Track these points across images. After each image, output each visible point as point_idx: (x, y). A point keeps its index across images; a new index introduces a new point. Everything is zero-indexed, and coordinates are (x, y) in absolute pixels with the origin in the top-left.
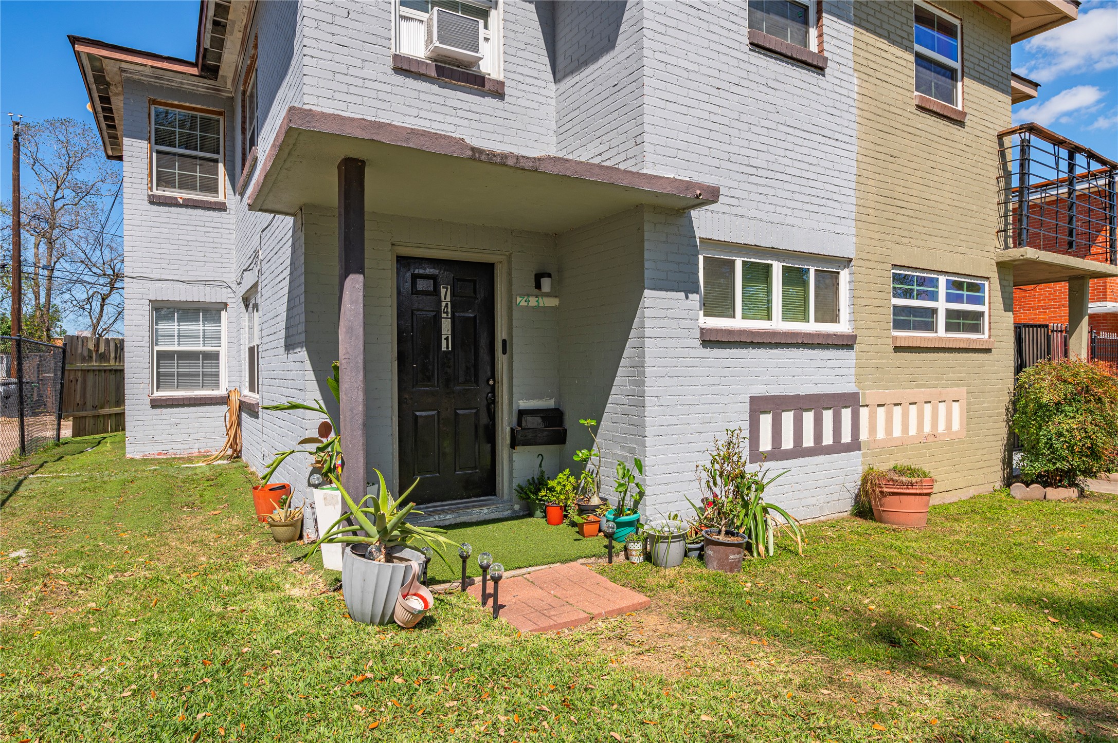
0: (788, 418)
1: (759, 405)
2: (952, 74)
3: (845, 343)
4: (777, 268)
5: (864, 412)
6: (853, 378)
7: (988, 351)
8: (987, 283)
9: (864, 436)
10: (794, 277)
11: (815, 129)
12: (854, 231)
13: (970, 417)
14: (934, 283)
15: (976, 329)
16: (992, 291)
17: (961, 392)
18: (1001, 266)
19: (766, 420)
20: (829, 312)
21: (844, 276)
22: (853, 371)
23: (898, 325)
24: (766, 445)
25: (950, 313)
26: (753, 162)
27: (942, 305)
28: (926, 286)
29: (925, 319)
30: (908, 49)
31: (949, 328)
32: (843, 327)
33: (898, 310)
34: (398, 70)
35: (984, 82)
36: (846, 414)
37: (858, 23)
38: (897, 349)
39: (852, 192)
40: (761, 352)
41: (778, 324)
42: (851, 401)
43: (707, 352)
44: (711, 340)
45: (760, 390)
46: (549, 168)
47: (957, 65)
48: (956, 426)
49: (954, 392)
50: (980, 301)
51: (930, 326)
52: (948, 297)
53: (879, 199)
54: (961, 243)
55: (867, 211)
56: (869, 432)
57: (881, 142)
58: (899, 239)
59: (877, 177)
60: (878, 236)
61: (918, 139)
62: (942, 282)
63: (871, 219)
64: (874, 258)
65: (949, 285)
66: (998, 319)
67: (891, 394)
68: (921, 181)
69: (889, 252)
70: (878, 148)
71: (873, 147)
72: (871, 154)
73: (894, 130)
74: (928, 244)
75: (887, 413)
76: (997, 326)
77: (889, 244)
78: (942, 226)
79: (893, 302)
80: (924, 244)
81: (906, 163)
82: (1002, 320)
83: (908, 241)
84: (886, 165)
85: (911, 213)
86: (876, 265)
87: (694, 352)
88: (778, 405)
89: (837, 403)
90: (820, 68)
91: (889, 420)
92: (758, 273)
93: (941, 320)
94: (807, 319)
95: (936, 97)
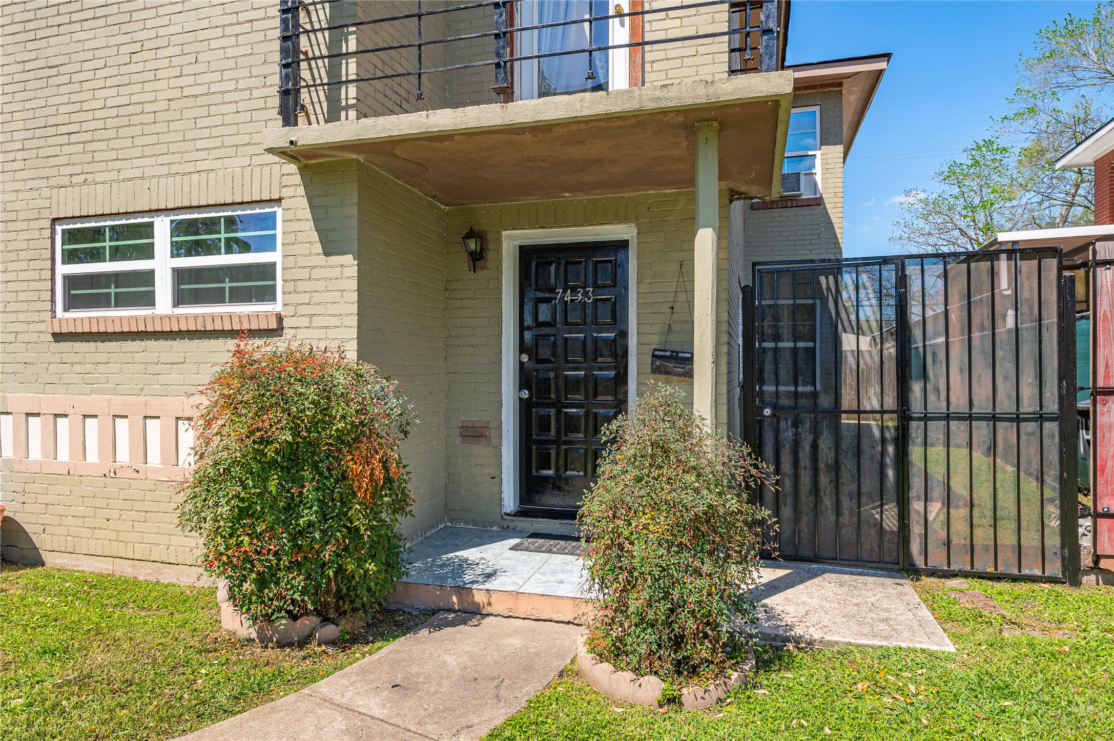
5: (5, 424)
7: (277, 333)
8: (279, 211)
9: (7, 450)
14: (147, 230)
15: (268, 294)
23: (72, 303)
25: (180, 275)
27: (163, 264)
31: (180, 299)
33: (72, 281)
38: (58, 337)
48: (187, 458)
49: (182, 403)
50: (268, 244)
51: (148, 300)
52: (177, 250)
53: (30, 134)
54: (203, 155)
55: (11, 156)
56: (15, 449)
57: (33, 55)
58: (65, 181)
59: (28, 105)
60: (30, 184)
61: (101, 22)
62: (162, 227)
63: (19, 165)
64: (22, 216)
65: (178, 228)
66: (305, 274)
67: (50, 401)
68: (109, 82)
69: (47, 203)
70: (28, 66)
71: (20, 67)
72: (17, 78)
73: (54, 31)
74: (123, 175)
75: (44, 426)
76: (301, 286)
77: (46, 193)
78: (154, 138)
79: (63, 270)
80: (113, 175)
81: (77, 67)
82: (316, 273)
83: (80, 179)
84: (43, 83)
85: (88, 136)
86: (24, 225)
91: (50, 439)
93: (164, 288)
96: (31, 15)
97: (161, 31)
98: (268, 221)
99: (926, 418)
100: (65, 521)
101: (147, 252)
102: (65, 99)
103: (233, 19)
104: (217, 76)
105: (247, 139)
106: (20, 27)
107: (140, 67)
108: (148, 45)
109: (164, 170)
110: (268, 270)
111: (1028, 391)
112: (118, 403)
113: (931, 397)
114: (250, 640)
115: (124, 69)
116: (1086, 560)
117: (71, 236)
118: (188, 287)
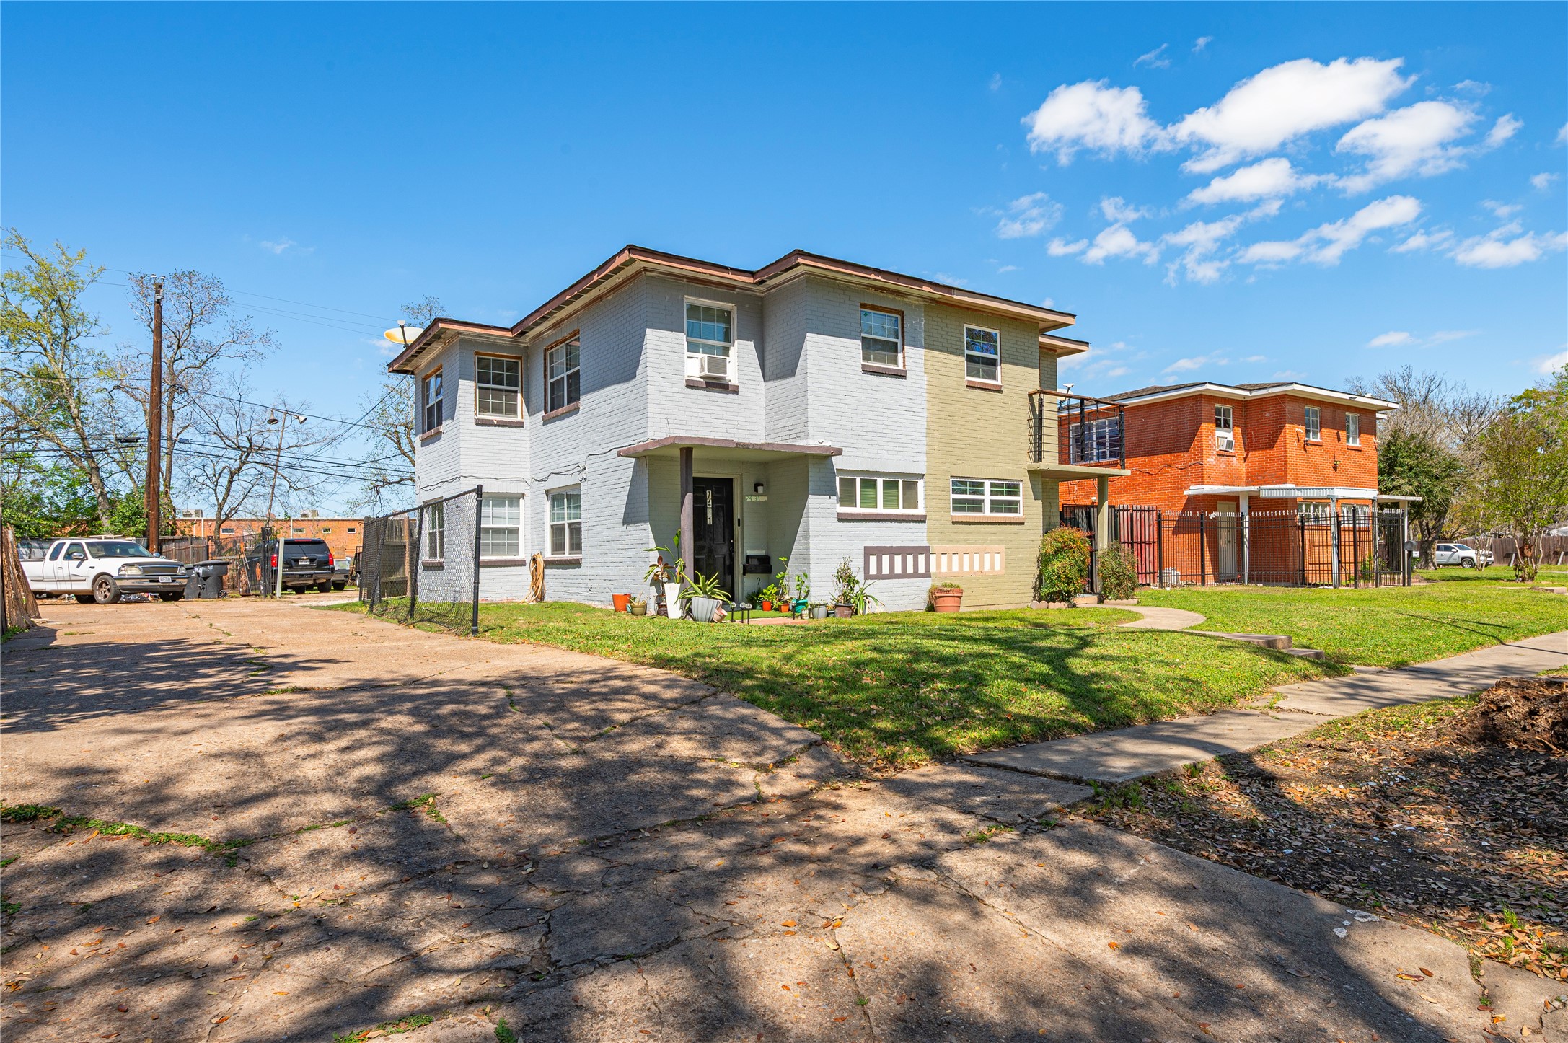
0: (886, 558)
1: (869, 551)
2: (993, 363)
3: (921, 520)
4: (880, 481)
5: (933, 558)
6: (926, 538)
7: (1023, 524)
8: (1021, 484)
9: (933, 569)
10: (891, 485)
11: (900, 408)
12: (925, 459)
13: (1008, 563)
14: (981, 485)
15: (1016, 511)
16: (1025, 488)
17: (1001, 548)
18: (1032, 473)
19: (873, 559)
20: (911, 501)
21: (921, 483)
22: (925, 534)
23: (955, 509)
24: (873, 571)
25: (992, 502)
27: (987, 497)
28: (977, 486)
29: (976, 506)
30: (961, 354)
31: (992, 510)
32: (920, 511)
33: (955, 501)
34: (688, 386)
35: (1017, 364)
36: (921, 558)
37: (928, 347)
38: (954, 523)
39: (924, 439)
40: (870, 524)
41: (880, 510)
42: (925, 550)
43: (841, 524)
44: (842, 519)
45: (870, 544)
46: (767, 448)
47: (997, 357)
48: (997, 567)
49: (997, 548)
50: (1016, 494)
51: (980, 510)
52: (992, 493)
54: (1000, 461)
56: (938, 568)
57: (943, 409)
58: (956, 462)
59: (940, 428)
60: (941, 460)
61: (968, 404)
62: (987, 484)
64: (938, 473)
65: (992, 485)
66: (1029, 505)
67: (950, 548)
68: (970, 427)
69: (949, 469)
71: (938, 412)
72: (936, 416)
73: (951, 402)
74: (975, 463)
75: (949, 558)
76: (1029, 509)
77: (948, 465)
78: (986, 452)
79: (952, 496)
80: (973, 463)
81: (959, 418)
83: (962, 462)
84: (946, 421)
85: (964, 446)
86: (940, 477)
87: (833, 525)
88: (878, 551)
89: (916, 551)
90: (902, 375)
91: (950, 562)
92: (869, 484)
93: (987, 506)
94: (898, 507)
95: (983, 377)
96: (942, 393)
97: (987, 414)
98: (1018, 487)
101: (982, 493)
105: (1013, 458)
106: (938, 396)
107: (981, 425)
108: (983, 418)
109: (989, 464)
110: (1017, 502)
112: (976, 548)
117: (954, 483)
118: (996, 506)
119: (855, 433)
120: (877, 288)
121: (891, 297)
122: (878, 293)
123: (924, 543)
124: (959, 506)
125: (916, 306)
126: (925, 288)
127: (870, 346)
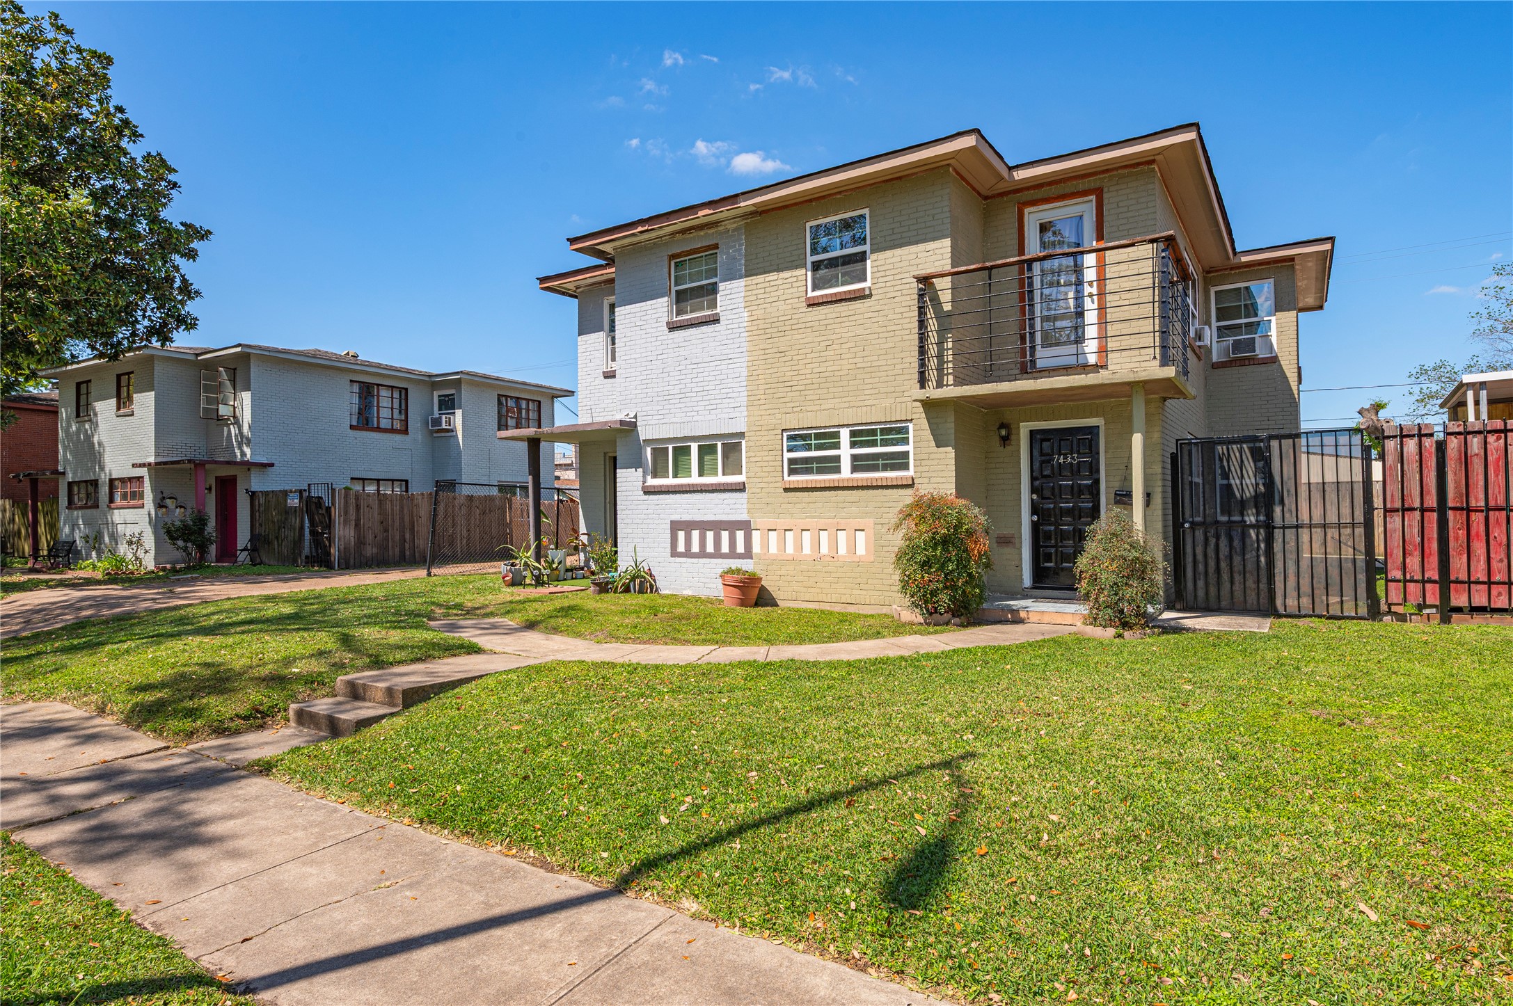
0: (695, 534)
1: (676, 526)
2: (862, 257)
3: (740, 488)
4: (694, 447)
5: (756, 535)
6: (746, 511)
7: (907, 486)
8: (911, 426)
9: (756, 548)
10: (707, 450)
11: (713, 359)
12: (745, 413)
13: (878, 544)
14: (837, 435)
15: (905, 467)
17: (869, 522)
19: (681, 535)
21: (744, 444)
22: (745, 506)
23: (792, 472)
24: (681, 548)
25: (855, 458)
26: (671, 392)
27: (845, 452)
28: (827, 438)
29: (832, 465)
31: (855, 469)
32: (743, 477)
33: (791, 461)
36: (740, 535)
37: (748, 274)
38: (786, 490)
39: (744, 389)
40: (678, 496)
41: (695, 479)
42: (746, 526)
43: (647, 497)
44: (648, 491)
45: (676, 517)
47: (867, 247)
48: (861, 550)
49: (860, 523)
50: (905, 441)
51: (837, 470)
52: (853, 445)
53: (769, 386)
54: (868, 397)
55: (758, 397)
56: (762, 548)
57: (770, 346)
58: (790, 410)
59: (767, 371)
60: (768, 412)
61: (810, 330)
62: (845, 434)
63: (762, 402)
64: (764, 428)
65: (853, 434)
66: (926, 456)
67: (781, 523)
68: (814, 360)
69: (779, 422)
70: (767, 352)
71: (763, 352)
72: (761, 357)
73: (783, 334)
74: (823, 407)
75: (778, 536)
76: (924, 463)
77: (778, 416)
78: (841, 389)
79: (787, 455)
80: (818, 408)
81: (796, 352)
82: (932, 456)
83: (799, 409)
84: (776, 360)
85: (803, 388)
86: (766, 433)
87: (639, 498)
88: (688, 526)
89: (732, 526)
90: (715, 320)
91: (782, 542)
92: (682, 452)
93: (846, 464)
94: (717, 475)
95: (843, 284)
96: (769, 326)
97: (844, 335)
98: (905, 430)
99: (1284, 527)
100: (791, 584)
101: (837, 446)
102: (789, 368)
103: (884, 329)
104: (876, 358)
105: (893, 389)
106: (762, 332)
107: (832, 353)
108: (836, 342)
109: (847, 405)
110: (906, 455)
111: (1346, 511)
112: (822, 523)
113: (1287, 515)
114: (921, 624)
115: (822, 354)
116: (1384, 608)
117: (790, 438)
118: (859, 464)
119: (661, 398)
120: (683, 231)
121: (702, 233)
122: (687, 236)
123: (744, 517)
124: (796, 467)
125: (735, 230)
126: (701, 213)
127: (682, 298)
